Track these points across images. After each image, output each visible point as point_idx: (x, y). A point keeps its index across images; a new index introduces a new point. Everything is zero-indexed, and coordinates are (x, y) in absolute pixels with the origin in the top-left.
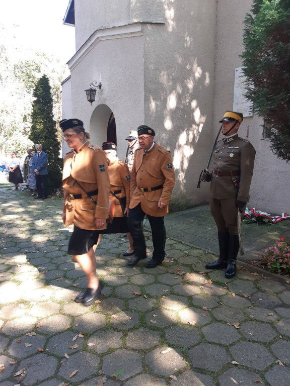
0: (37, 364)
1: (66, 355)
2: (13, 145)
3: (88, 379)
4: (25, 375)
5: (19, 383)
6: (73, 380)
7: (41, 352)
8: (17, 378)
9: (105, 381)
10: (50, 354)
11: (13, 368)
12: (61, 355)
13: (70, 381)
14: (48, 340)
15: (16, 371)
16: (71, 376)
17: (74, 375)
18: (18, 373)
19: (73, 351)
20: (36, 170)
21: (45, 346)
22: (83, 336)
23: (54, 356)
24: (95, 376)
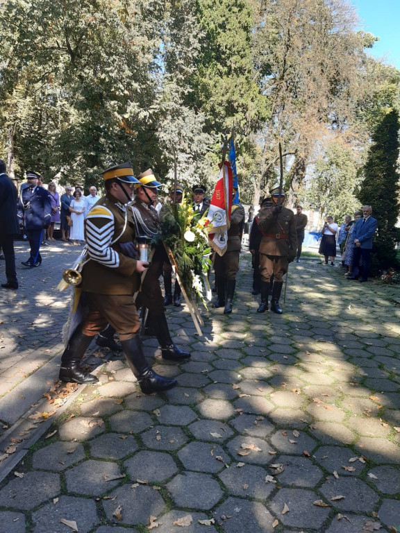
0: (298, 466)
1: (335, 473)
2: (338, 207)
3: (354, 513)
4: (281, 471)
5: (273, 476)
6: (335, 504)
7: (307, 456)
8: (272, 470)
9: (377, 529)
10: (315, 463)
11: (272, 457)
12: (330, 471)
13: (330, 503)
14: (318, 447)
15: (273, 461)
16: (333, 498)
17: (338, 500)
18: (275, 466)
19: (345, 473)
20: (357, 240)
21: (313, 452)
22: (364, 462)
23: (321, 467)
24: (366, 514)
